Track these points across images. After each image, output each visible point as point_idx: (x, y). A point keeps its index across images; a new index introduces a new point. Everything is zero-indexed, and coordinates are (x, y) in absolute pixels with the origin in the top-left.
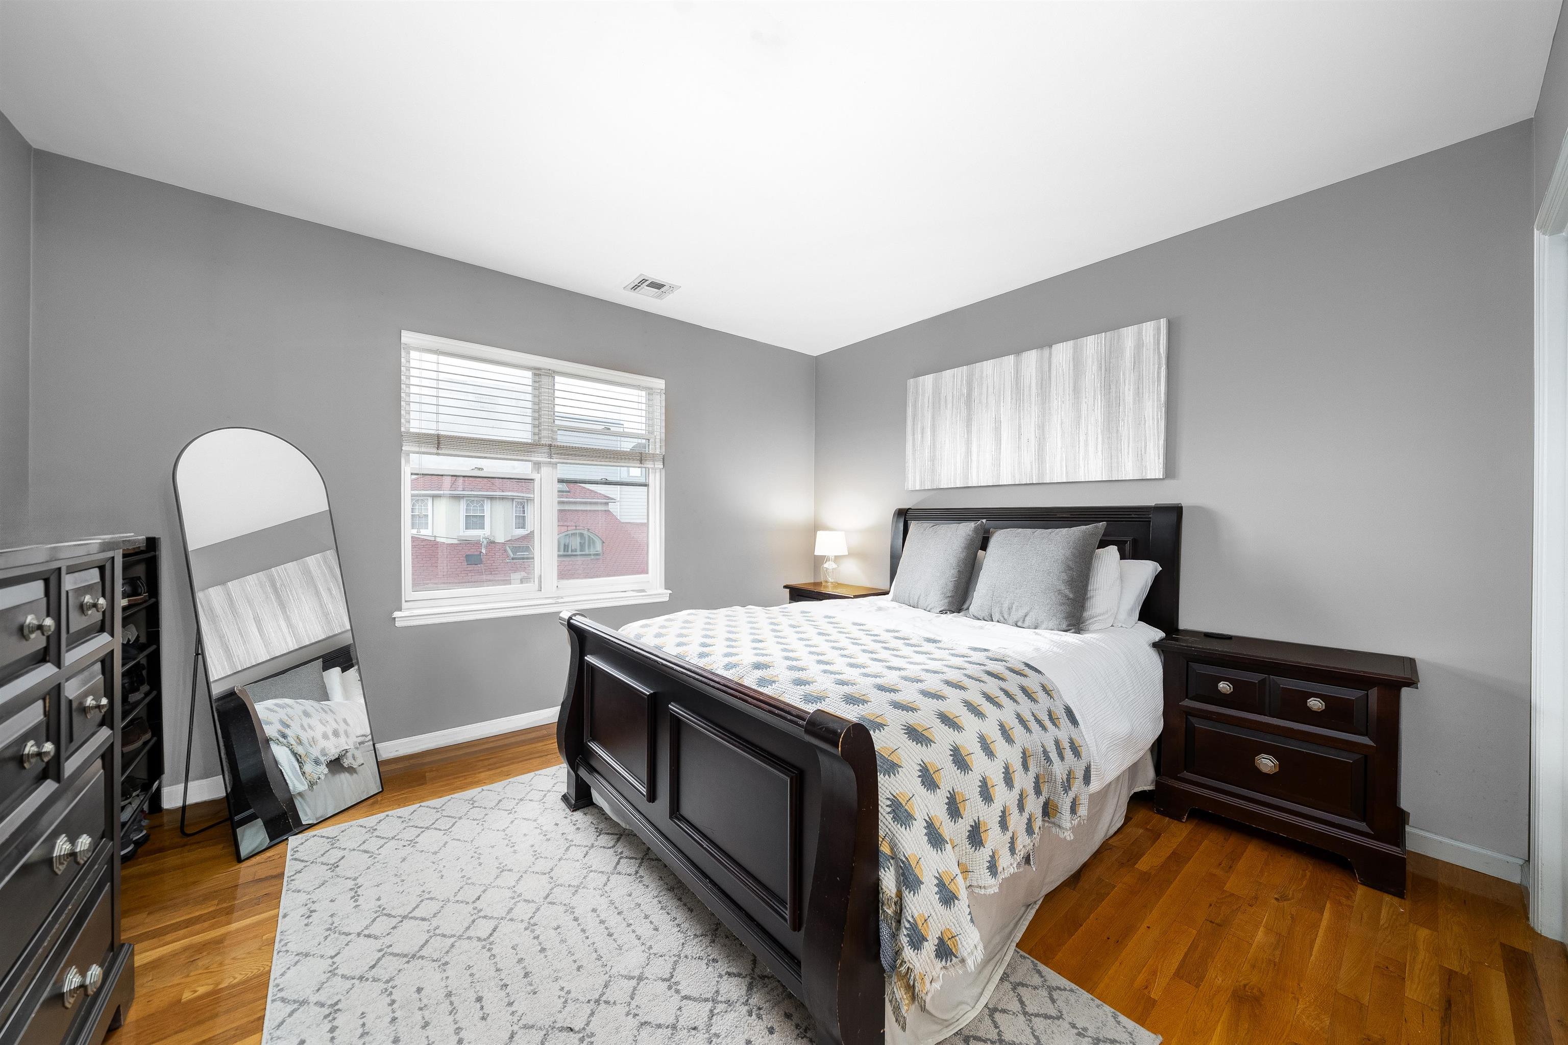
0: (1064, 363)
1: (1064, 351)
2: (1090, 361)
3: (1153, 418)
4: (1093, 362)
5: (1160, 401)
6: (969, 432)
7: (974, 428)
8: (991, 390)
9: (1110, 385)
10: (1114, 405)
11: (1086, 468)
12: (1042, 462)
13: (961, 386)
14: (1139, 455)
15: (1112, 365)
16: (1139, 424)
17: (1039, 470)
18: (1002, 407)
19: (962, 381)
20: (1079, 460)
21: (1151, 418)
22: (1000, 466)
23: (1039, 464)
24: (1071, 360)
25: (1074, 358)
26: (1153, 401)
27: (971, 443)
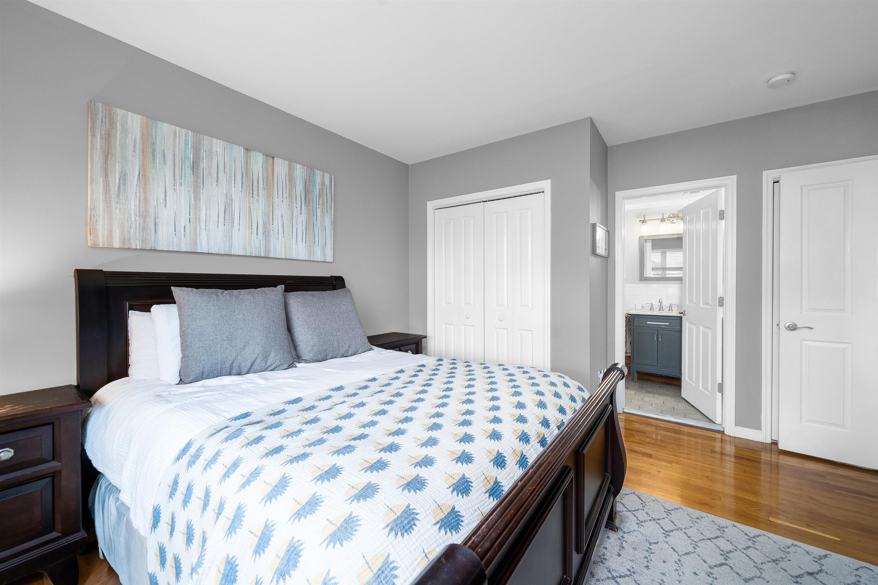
0: (283, 173)
1: (283, 165)
2: (298, 180)
3: (329, 228)
4: (300, 182)
5: (332, 220)
6: (197, 199)
7: (203, 197)
8: (221, 168)
9: (309, 201)
10: (311, 214)
11: (297, 250)
12: (268, 241)
13: (185, 149)
14: (323, 248)
15: (310, 188)
16: (323, 229)
17: (266, 248)
18: (233, 187)
19: (186, 144)
20: (292, 244)
21: (328, 228)
22: (232, 238)
23: (265, 242)
24: (287, 174)
25: (289, 174)
26: (329, 219)
27: (200, 211)
